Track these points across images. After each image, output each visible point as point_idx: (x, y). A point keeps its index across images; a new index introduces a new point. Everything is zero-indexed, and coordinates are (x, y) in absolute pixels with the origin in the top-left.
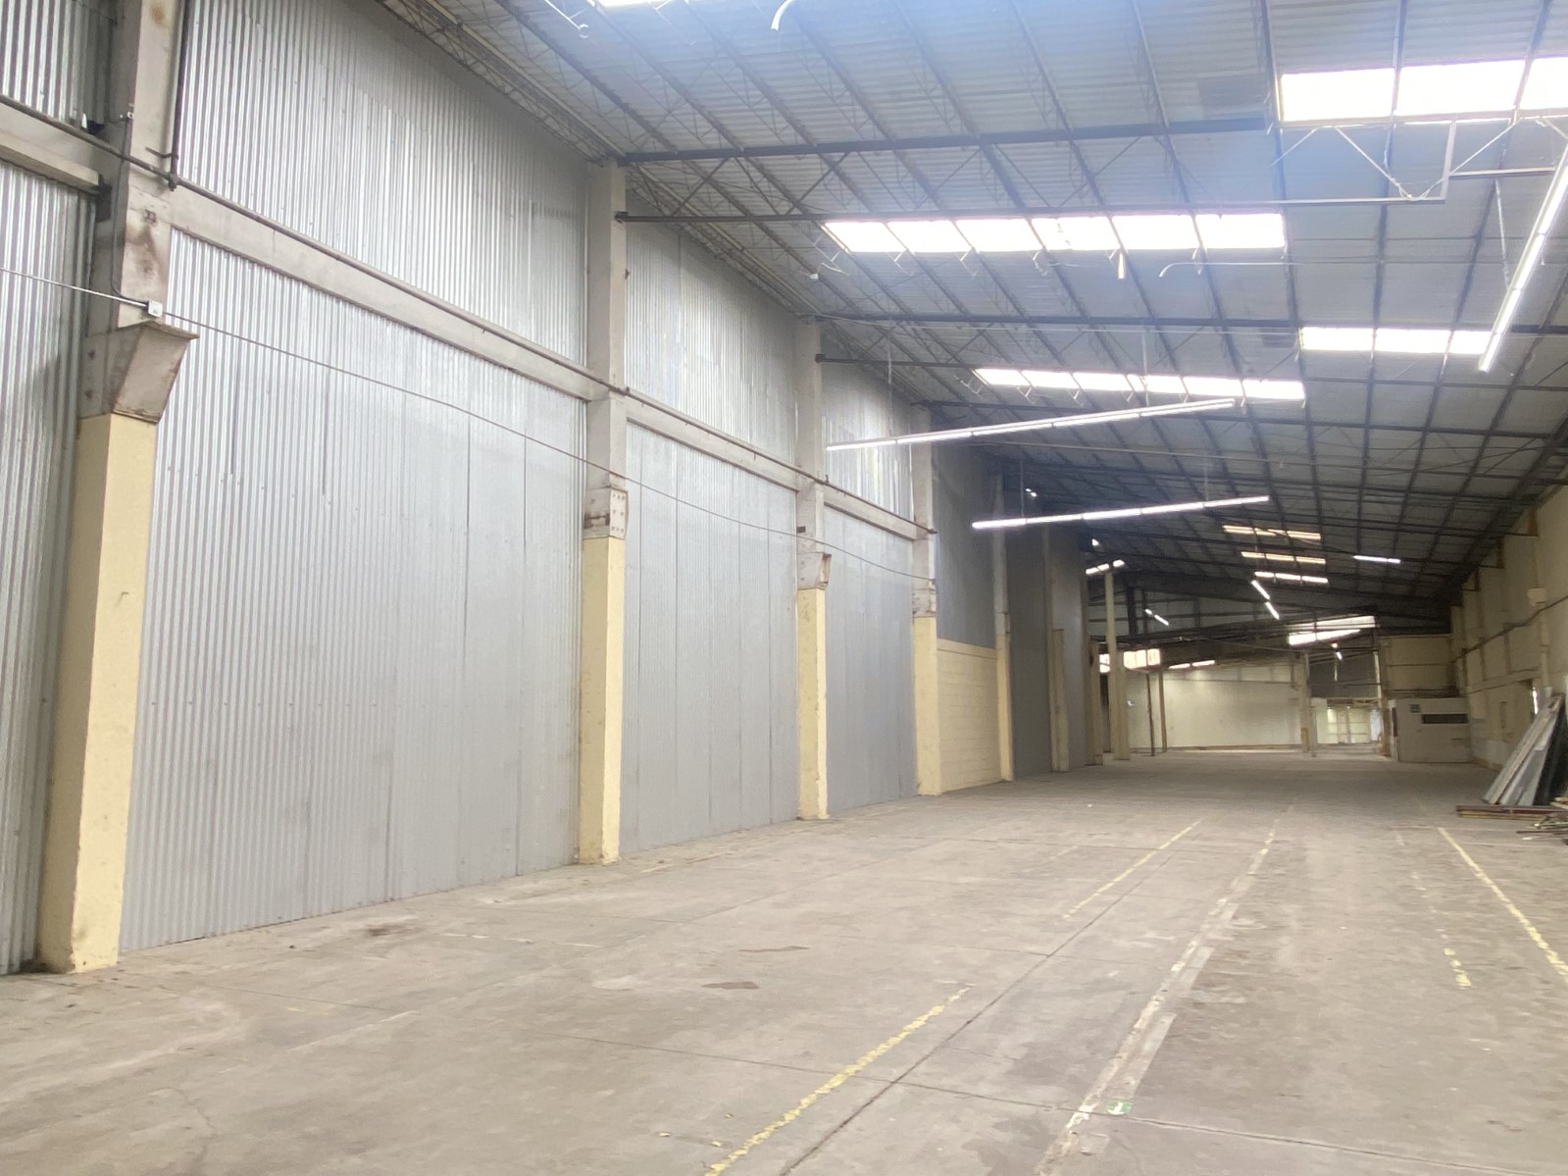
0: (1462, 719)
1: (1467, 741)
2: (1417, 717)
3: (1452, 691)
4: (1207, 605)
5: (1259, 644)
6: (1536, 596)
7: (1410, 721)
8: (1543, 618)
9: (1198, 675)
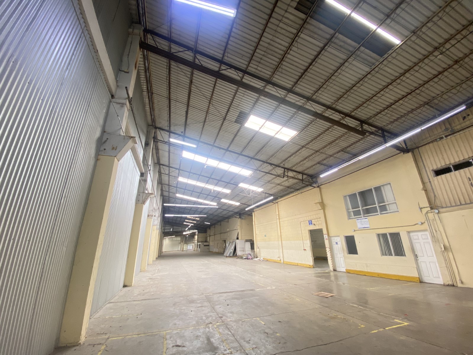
0: (208, 245)
1: (209, 249)
2: (203, 245)
3: (206, 241)
4: (175, 227)
5: (179, 234)
6: (228, 230)
7: (202, 246)
8: (228, 233)
9: (167, 239)
